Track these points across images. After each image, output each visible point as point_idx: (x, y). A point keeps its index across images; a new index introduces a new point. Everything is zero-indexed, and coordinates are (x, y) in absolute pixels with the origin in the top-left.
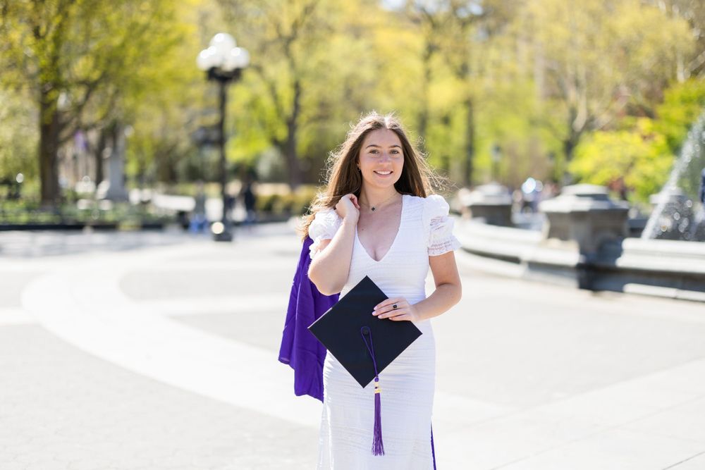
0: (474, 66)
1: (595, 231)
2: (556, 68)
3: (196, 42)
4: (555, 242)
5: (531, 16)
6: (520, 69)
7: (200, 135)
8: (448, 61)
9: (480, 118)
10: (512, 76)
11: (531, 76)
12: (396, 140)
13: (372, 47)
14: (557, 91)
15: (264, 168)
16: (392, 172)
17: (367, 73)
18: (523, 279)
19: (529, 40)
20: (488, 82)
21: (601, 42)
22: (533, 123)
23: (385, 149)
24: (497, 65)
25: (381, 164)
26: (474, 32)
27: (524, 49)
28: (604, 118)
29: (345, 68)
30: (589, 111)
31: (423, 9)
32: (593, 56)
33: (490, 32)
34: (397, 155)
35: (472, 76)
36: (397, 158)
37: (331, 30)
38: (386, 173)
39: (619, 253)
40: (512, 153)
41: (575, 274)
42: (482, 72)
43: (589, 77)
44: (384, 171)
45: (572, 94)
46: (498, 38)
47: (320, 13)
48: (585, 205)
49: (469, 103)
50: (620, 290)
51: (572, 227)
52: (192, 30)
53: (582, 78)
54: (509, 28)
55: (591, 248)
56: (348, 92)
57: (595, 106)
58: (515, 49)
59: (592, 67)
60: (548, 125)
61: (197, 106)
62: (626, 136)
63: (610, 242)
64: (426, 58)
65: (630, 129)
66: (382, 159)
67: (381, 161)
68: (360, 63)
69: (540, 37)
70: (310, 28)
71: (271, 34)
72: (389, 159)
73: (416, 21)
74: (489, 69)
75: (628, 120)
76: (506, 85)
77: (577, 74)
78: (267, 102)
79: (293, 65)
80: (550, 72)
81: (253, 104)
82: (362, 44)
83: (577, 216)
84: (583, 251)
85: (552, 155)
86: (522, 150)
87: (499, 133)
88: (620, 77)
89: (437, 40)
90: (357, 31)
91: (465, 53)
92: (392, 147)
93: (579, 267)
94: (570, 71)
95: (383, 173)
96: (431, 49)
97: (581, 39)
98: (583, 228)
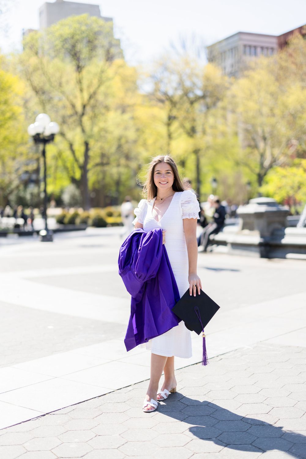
0: (199, 129)
1: (269, 224)
2: (250, 128)
3: (22, 118)
4: (246, 231)
5: (234, 96)
6: (229, 130)
7: (25, 177)
8: (182, 126)
9: (203, 161)
10: (224, 134)
11: (236, 134)
12: (168, 168)
13: (133, 118)
14: (252, 143)
15: (66, 198)
16: (168, 182)
17: (131, 134)
18: (228, 254)
19: (233, 111)
20: (208, 139)
21: (277, 111)
22: (237, 164)
23: (163, 172)
24: (213, 127)
25: (161, 179)
26: (199, 106)
27: (230, 117)
28: (282, 159)
29: (117, 132)
30: (272, 155)
31: (165, 94)
32: (273, 120)
33: (208, 108)
34: (169, 174)
35: (199, 135)
36: (170, 176)
37: (107, 108)
38: (164, 183)
39: (283, 236)
40: (224, 182)
41: (258, 249)
42: (204, 132)
43: (271, 134)
44: (163, 182)
45: (261, 145)
46: (213, 111)
47: (100, 97)
48: (263, 209)
49: (196, 152)
50: (285, 258)
51: (255, 222)
52: (19, 110)
53: (267, 135)
54: (220, 104)
55: (267, 234)
56: (120, 147)
57: (276, 152)
58: (224, 117)
59: (273, 126)
60: (247, 165)
61: (23, 159)
62: (294, 170)
63: (278, 230)
64: (169, 125)
65: (298, 165)
66: (161, 177)
67: (162, 178)
68: (126, 128)
69: (240, 109)
70: (94, 107)
71: (69, 112)
72: (165, 176)
73: (162, 101)
74: (208, 131)
75: (297, 161)
76: (220, 140)
77: (263, 132)
78: (67, 154)
79: (83, 131)
80: (247, 131)
81: (59, 156)
82: (127, 116)
83: (258, 215)
84: (262, 236)
85: (249, 183)
86: (231, 181)
87: (216, 171)
88: (290, 133)
89: (175, 113)
90: (124, 109)
91: (194, 120)
92: (166, 171)
93: (260, 245)
94: (259, 130)
95: (163, 183)
96: (171, 119)
97: (265, 110)
98: (262, 222)
